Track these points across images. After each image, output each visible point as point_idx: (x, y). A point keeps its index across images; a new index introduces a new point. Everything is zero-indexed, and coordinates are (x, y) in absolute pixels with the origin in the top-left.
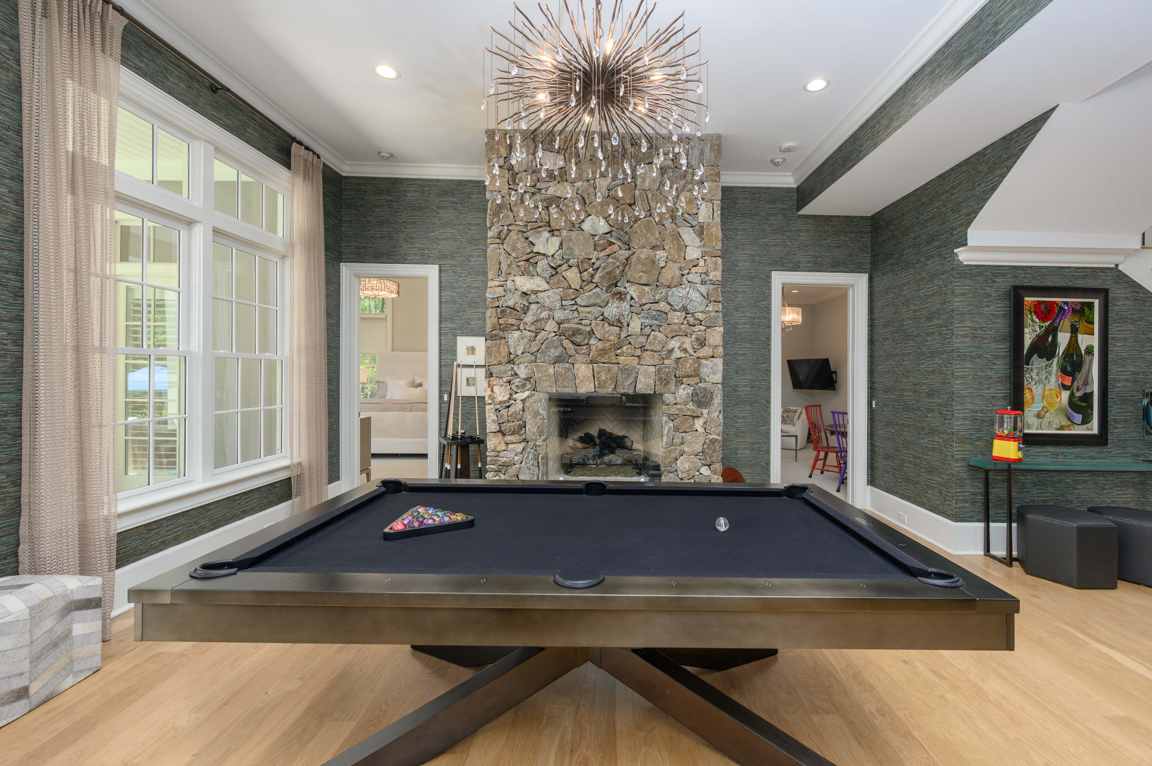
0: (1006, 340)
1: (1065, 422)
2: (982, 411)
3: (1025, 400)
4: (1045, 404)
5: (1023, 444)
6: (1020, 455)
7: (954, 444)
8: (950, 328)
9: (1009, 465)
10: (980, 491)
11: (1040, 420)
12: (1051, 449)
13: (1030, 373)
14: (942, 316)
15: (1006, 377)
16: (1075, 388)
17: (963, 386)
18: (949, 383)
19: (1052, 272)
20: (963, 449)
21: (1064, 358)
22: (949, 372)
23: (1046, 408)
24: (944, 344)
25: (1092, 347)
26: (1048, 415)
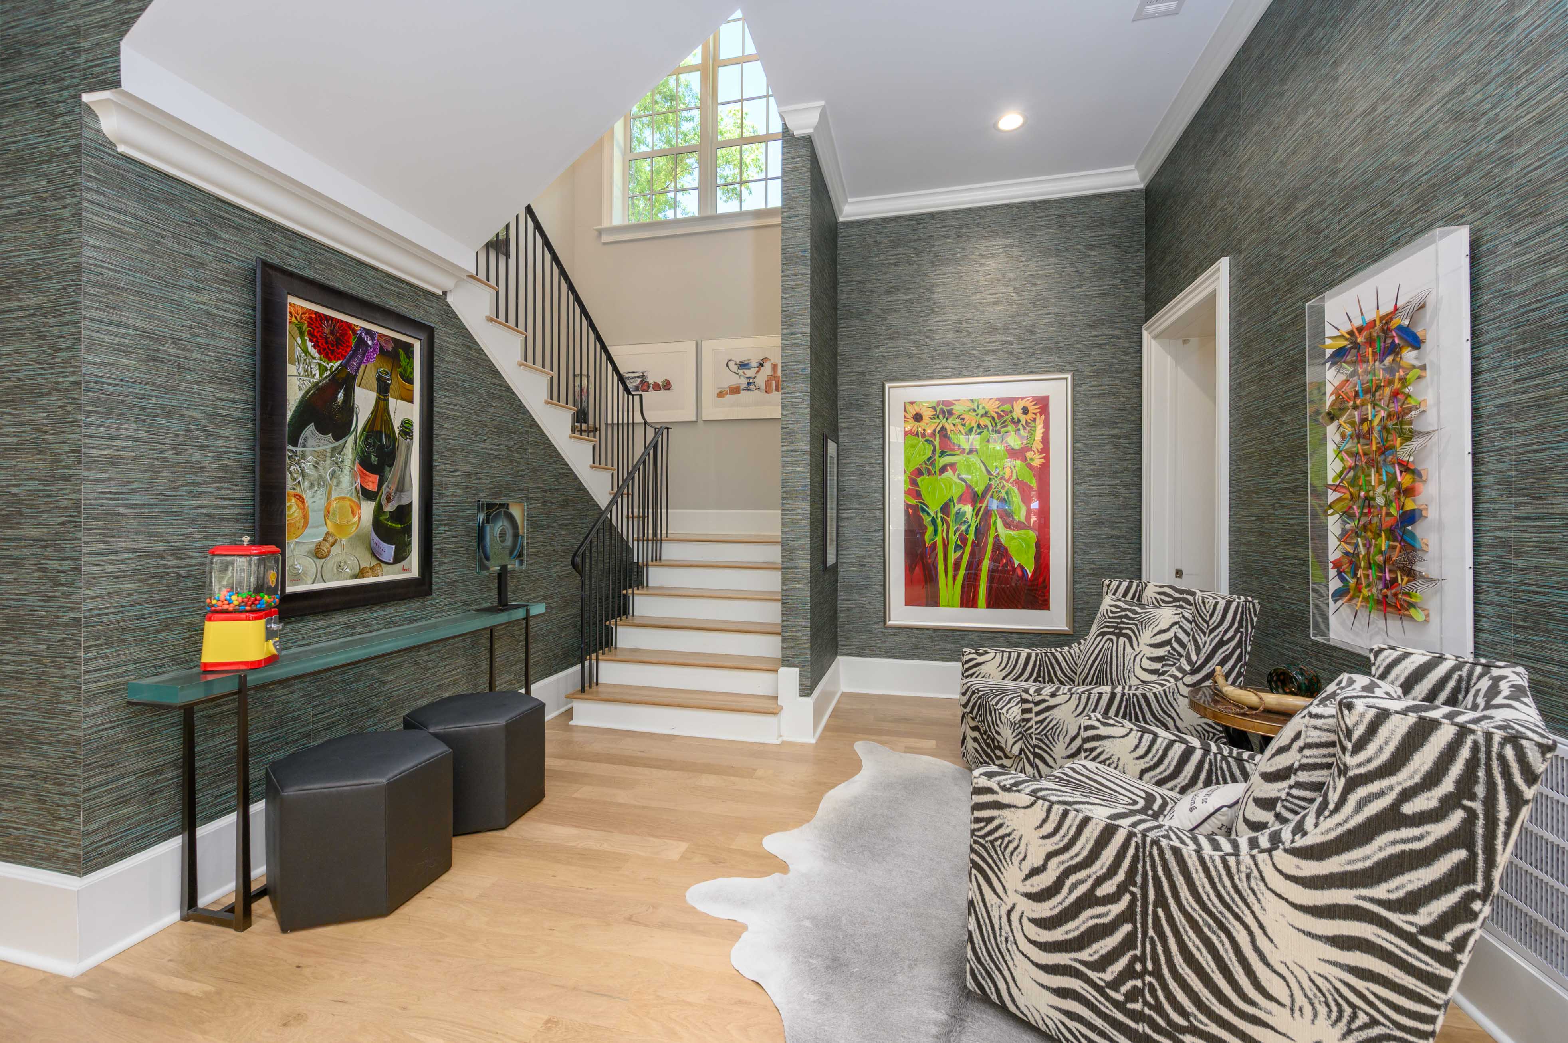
0: (244, 382)
1: (367, 561)
2: (175, 552)
3: (288, 520)
4: (330, 528)
5: (281, 620)
6: (271, 648)
7: (81, 654)
8: (69, 318)
9: (243, 680)
10: (171, 758)
11: (320, 562)
12: (342, 618)
13: (298, 463)
14: (45, 283)
15: (245, 468)
16: (384, 497)
17: (114, 487)
18: (66, 479)
19: (345, 264)
20: (113, 661)
21: (366, 438)
22: (66, 448)
23: (333, 535)
24: (51, 366)
25: (411, 423)
26: (335, 550)
